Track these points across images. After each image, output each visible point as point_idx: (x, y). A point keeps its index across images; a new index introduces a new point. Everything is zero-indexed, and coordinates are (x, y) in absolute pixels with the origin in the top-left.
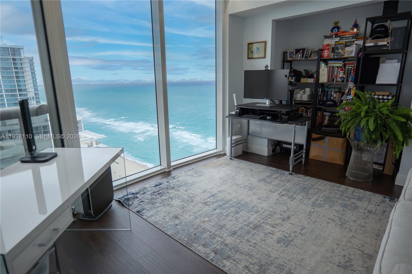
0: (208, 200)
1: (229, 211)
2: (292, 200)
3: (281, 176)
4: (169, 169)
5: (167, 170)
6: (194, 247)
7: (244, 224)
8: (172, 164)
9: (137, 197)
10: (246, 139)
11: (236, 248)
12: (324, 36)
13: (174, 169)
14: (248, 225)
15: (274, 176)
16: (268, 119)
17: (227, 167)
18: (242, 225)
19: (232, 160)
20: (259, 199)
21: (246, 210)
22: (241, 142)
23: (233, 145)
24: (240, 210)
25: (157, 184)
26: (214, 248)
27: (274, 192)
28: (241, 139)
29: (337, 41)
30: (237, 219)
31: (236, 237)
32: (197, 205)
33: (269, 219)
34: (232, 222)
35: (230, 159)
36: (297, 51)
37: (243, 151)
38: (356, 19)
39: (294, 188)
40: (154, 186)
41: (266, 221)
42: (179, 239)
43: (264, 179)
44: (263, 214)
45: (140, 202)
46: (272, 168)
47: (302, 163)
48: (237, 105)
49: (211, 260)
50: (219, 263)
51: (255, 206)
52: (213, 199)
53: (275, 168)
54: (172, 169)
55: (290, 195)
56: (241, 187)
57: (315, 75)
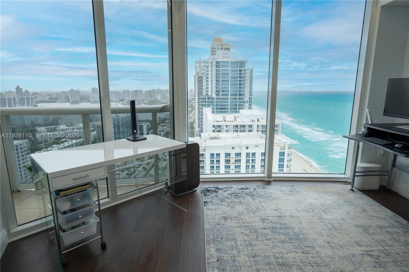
0: (270, 218)
1: (277, 237)
2: (376, 267)
3: (402, 234)
4: (269, 179)
5: (266, 179)
6: (210, 246)
7: (275, 254)
8: (273, 175)
9: (217, 192)
10: (389, 172)
11: (239, 268)
13: (274, 180)
14: (276, 258)
15: (389, 230)
16: (397, 147)
17: (336, 197)
18: (272, 255)
19: (351, 192)
20: (328, 243)
21: (297, 244)
22: (378, 173)
23: (356, 174)
24: (288, 241)
25: (244, 188)
26: (222, 256)
27: (360, 246)
28: (379, 169)
30: (274, 246)
31: (251, 260)
32: (255, 217)
33: (310, 267)
34: (266, 247)
35: (350, 189)
37: (381, 186)
39: (404, 256)
40: (240, 188)
41: (303, 267)
42: (207, 234)
43: (368, 226)
44: (311, 259)
45: (215, 196)
46: (402, 219)
49: (208, 262)
50: (210, 269)
51: (311, 247)
52: (276, 220)
53: (406, 221)
54: (272, 179)
55: (382, 260)
56: (322, 222)
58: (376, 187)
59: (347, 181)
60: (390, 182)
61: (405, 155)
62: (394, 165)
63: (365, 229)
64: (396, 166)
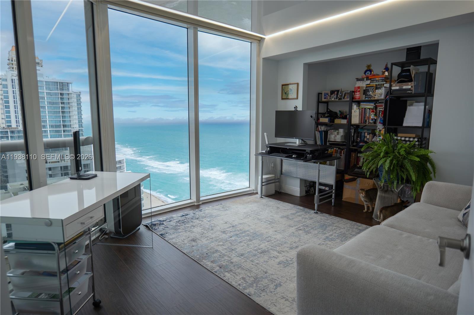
0: (227, 229)
1: (244, 239)
2: (307, 234)
3: (305, 214)
4: (198, 203)
5: (196, 204)
6: (204, 262)
7: (253, 249)
8: (201, 199)
9: (163, 224)
10: (279, 179)
11: (240, 265)
12: (356, 79)
13: (203, 203)
14: (256, 250)
15: (298, 214)
16: (294, 157)
17: (255, 204)
18: (252, 250)
19: (262, 198)
20: (276, 231)
21: (260, 239)
22: (273, 181)
23: (263, 184)
24: (254, 239)
25: (184, 214)
26: (220, 264)
27: (292, 227)
28: (274, 178)
29: (368, 84)
30: (248, 245)
31: (242, 258)
32: (216, 232)
33: (278, 247)
34: (243, 247)
35: (260, 197)
36: (332, 92)
37: (275, 191)
38: (387, 63)
39: (314, 224)
40: (181, 216)
41: (275, 248)
42: (192, 256)
43: (287, 216)
44: (274, 243)
45: (165, 228)
46: (299, 207)
47: (332, 205)
48: (268, 144)
49: (214, 272)
50: (221, 274)
51: (269, 237)
52: (232, 229)
53: (302, 207)
54: (201, 203)
55: (307, 230)
56: (262, 221)
57: (348, 116)
58: (273, 192)
59: (254, 193)
60: (280, 187)
61: (303, 161)
62: (281, 173)
63: (287, 217)
64: (283, 174)
